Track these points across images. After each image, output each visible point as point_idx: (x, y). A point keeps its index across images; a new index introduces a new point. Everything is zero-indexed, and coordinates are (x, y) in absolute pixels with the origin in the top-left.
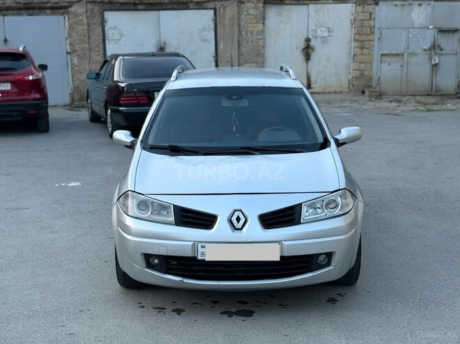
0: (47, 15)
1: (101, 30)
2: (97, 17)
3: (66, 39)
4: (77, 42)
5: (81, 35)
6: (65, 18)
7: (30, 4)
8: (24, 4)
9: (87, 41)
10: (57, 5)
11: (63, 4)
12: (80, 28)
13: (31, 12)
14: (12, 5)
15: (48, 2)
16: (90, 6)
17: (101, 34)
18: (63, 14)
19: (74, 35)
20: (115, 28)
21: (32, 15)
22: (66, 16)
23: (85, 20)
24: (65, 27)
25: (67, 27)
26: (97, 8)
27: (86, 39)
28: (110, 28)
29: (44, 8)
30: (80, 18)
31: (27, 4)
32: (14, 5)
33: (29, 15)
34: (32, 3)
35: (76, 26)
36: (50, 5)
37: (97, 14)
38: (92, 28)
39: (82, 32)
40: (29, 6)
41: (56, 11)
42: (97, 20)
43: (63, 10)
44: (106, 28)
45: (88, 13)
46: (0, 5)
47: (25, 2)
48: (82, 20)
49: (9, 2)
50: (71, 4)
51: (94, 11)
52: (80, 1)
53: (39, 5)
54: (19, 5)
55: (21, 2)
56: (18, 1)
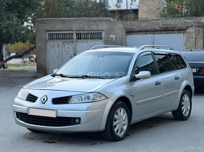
0: (175, 33)
3: (184, 46)
4: (189, 47)
5: (191, 43)
6: (184, 35)
8: (164, 28)
9: (195, 47)
10: (180, 28)
11: (184, 28)
12: (191, 40)
13: (167, 32)
14: (158, 29)
15: (176, 27)
16: (197, 28)
18: (183, 33)
19: (188, 43)
21: (168, 34)
22: (185, 34)
23: (194, 36)
24: (184, 39)
25: (185, 40)
27: (194, 45)
29: (174, 30)
30: (192, 35)
31: (165, 28)
33: (166, 34)
34: (168, 27)
35: (189, 39)
36: (177, 28)
37: (201, 33)
38: (197, 40)
39: (192, 42)
41: (180, 31)
43: (183, 31)
45: (196, 32)
46: (152, 29)
47: (164, 27)
48: (192, 36)
49: (157, 27)
50: (187, 28)
51: (200, 31)
52: (193, 26)
53: (171, 28)
54: (161, 29)
55: (162, 27)
56: (161, 27)
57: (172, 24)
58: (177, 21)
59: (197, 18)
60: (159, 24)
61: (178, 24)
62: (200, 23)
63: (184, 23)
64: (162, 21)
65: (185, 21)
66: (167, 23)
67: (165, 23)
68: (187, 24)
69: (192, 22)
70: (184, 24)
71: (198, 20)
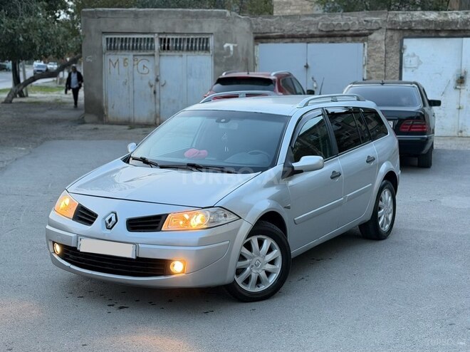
0: (348, 42)
1: (398, 57)
2: (395, 45)
3: (364, 66)
4: (373, 69)
5: (377, 62)
6: (364, 45)
7: (332, 31)
8: (327, 32)
9: (383, 68)
10: (357, 33)
11: (363, 32)
12: (377, 55)
13: (332, 39)
14: (315, 33)
15: (349, 30)
16: (389, 33)
17: (398, 62)
18: (363, 41)
19: (371, 62)
20: (414, 55)
21: (333, 42)
22: (366, 43)
23: (384, 48)
24: (364, 54)
25: (366, 55)
26: (396, 36)
27: (383, 66)
28: (408, 55)
29: (345, 36)
30: (379, 45)
31: (329, 31)
32: (317, 33)
33: (330, 42)
34: (334, 30)
35: (373, 54)
36: (351, 32)
37: (397, 42)
38: (389, 55)
39: (379, 59)
40: (331, 33)
41: (357, 38)
42: (395, 47)
43: (363, 38)
44: (404, 55)
45: (387, 40)
46: (304, 33)
47: (327, 30)
48: (380, 48)
49: (313, 30)
50: (371, 32)
51: (394, 38)
52: (381, 28)
53: (340, 33)
54: (321, 33)
55: (324, 29)
56: (321, 29)
57: (342, 23)
58: (351, 18)
59: (390, 12)
60: (318, 24)
61: (353, 24)
62: (396, 23)
63: (365, 23)
64: (323, 18)
65: (367, 19)
66: (333, 22)
67: (329, 22)
68: (369, 24)
69: (379, 21)
70: (364, 25)
71: (391, 16)
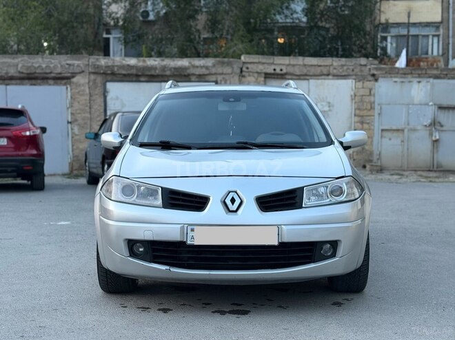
0: (50, 85)
1: (102, 100)
2: (98, 88)
3: (68, 108)
4: (78, 112)
5: (82, 105)
6: (67, 88)
7: (33, 73)
8: (28, 74)
9: (88, 110)
10: (60, 76)
11: (66, 75)
12: (82, 98)
13: (34, 82)
14: (15, 75)
15: (51, 73)
16: (93, 77)
17: (103, 104)
18: (65, 84)
19: (76, 104)
20: (117, 98)
21: (34, 85)
22: (68, 86)
23: (87, 91)
24: (67, 97)
25: (69, 97)
26: (99, 79)
27: (87, 108)
28: (112, 99)
29: (47, 78)
30: (82, 88)
31: (30, 73)
32: (17, 75)
33: (31, 85)
34: (35, 73)
35: (77, 96)
36: (53, 75)
37: (99, 85)
38: (94, 98)
39: (83, 102)
40: (31, 76)
41: (59, 81)
42: (99, 91)
43: (65, 81)
44: (108, 98)
45: (91, 83)
46: (3, 74)
47: (28, 72)
48: (84, 91)
49: (12, 72)
50: (74, 75)
51: (97, 81)
52: (83, 72)
53: (42, 75)
54: (22, 75)
55: (25, 71)
56: (21, 71)
57: (44, 66)
58: (53, 61)
59: (91, 57)
60: (17, 65)
61: (55, 67)
62: (98, 67)
63: (67, 66)
64: (22, 60)
65: (69, 62)
66: (34, 65)
67: (30, 65)
68: (72, 67)
69: (82, 65)
70: (66, 68)
71: (94, 61)
